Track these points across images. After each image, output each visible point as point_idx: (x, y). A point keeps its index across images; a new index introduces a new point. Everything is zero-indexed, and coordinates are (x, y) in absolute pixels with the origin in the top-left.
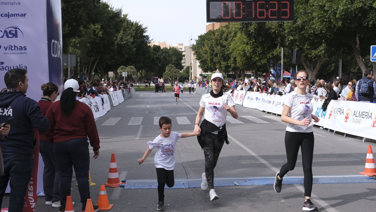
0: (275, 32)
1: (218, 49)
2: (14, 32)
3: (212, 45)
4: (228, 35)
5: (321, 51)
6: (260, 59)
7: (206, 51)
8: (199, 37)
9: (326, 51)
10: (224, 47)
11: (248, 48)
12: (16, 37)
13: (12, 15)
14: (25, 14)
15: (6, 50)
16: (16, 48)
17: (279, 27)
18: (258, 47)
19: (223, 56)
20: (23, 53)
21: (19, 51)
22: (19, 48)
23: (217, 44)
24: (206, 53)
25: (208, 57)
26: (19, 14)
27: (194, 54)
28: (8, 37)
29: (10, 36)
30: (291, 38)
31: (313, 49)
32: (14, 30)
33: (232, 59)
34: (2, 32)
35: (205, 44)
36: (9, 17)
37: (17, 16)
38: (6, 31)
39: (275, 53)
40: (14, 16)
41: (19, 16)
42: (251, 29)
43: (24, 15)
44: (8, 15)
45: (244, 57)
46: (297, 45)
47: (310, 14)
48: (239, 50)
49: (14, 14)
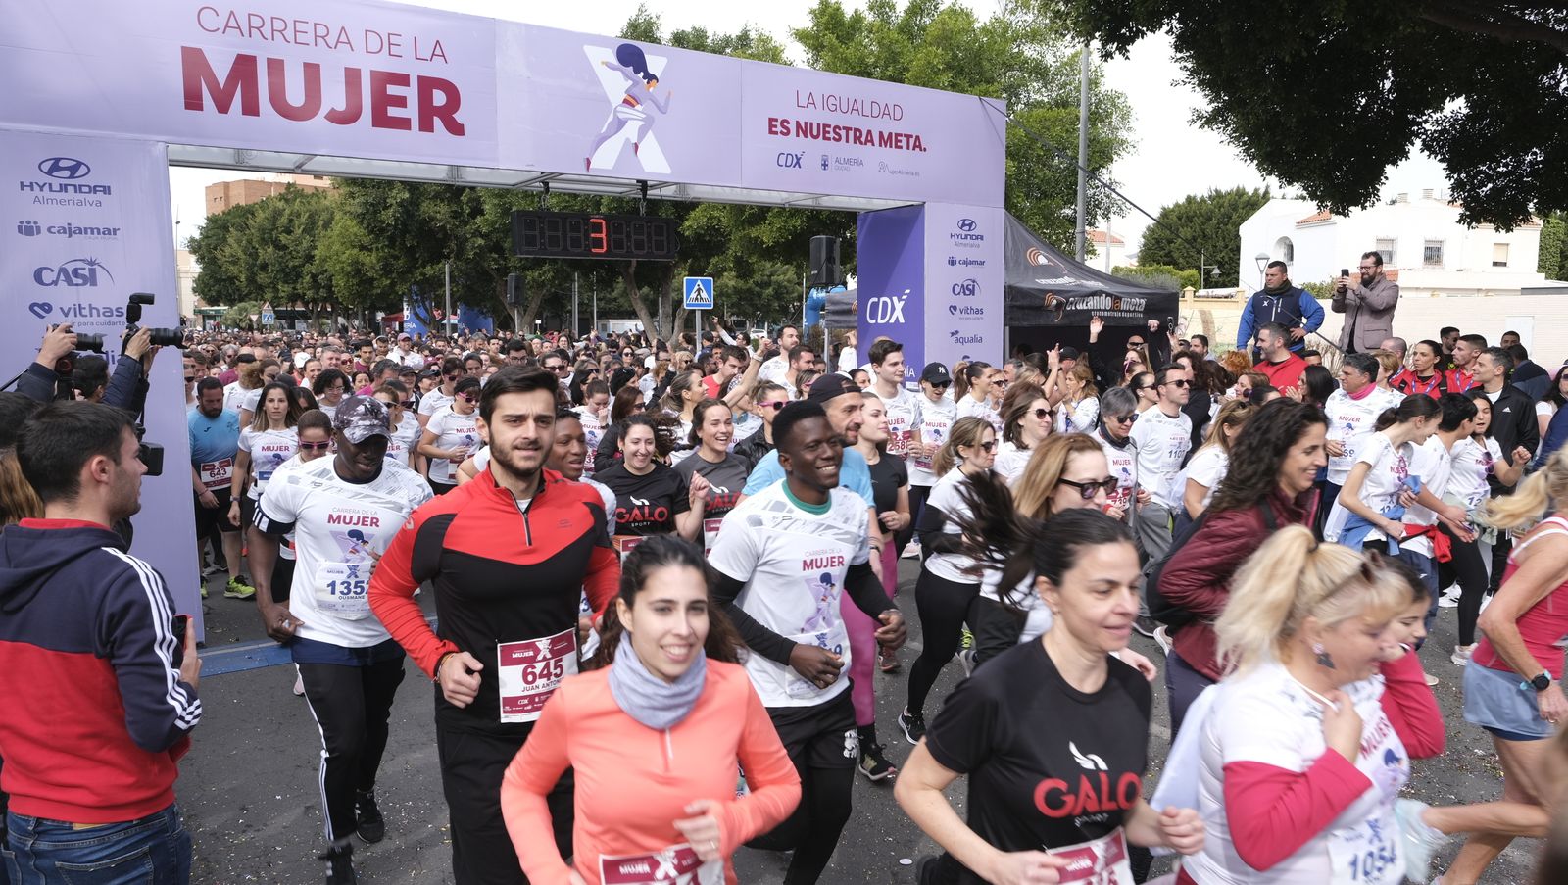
0: (443, 227)
1: (268, 253)
2: (86, 273)
3: (249, 242)
4: (291, 221)
5: (545, 272)
6: (393, 284)
7: (232, 256)
8: (208, 219)
9: (557, 272)
10: (285, 247)
11: (370, 259)
12: (94, 283)
13: (80, 231)
14: (115, 231)
15: (66, 315)
16: (94, 311)
17: (453, 217)
18: (396, 258)
19: (282, 270)
20: (114, 324)
21: (103, 319)
22: (102, 311)
23: (263, 242)
24: (234, 263)
25: (241, 272)
26: (98, 230)
27: (197, 261)
28: (70, 283)
29: (75, 280)
30: (481, 241)
31: (528, 270)
32: (87, 267)
33: (308, 278)
34: (52, 271)
35: (231, 240)
36: (70, 236)
37: (92, 233)
38: (63, 270)
39: (429, 270)
40: (86, 233)
41: (99, 233)
42: (388, 216)
43: (111, 232)
44: (68, 231)
45: (353, 277)
46: (494, 259)
47: (536, 199)
48: (340, 262)
49: (86, 229)
